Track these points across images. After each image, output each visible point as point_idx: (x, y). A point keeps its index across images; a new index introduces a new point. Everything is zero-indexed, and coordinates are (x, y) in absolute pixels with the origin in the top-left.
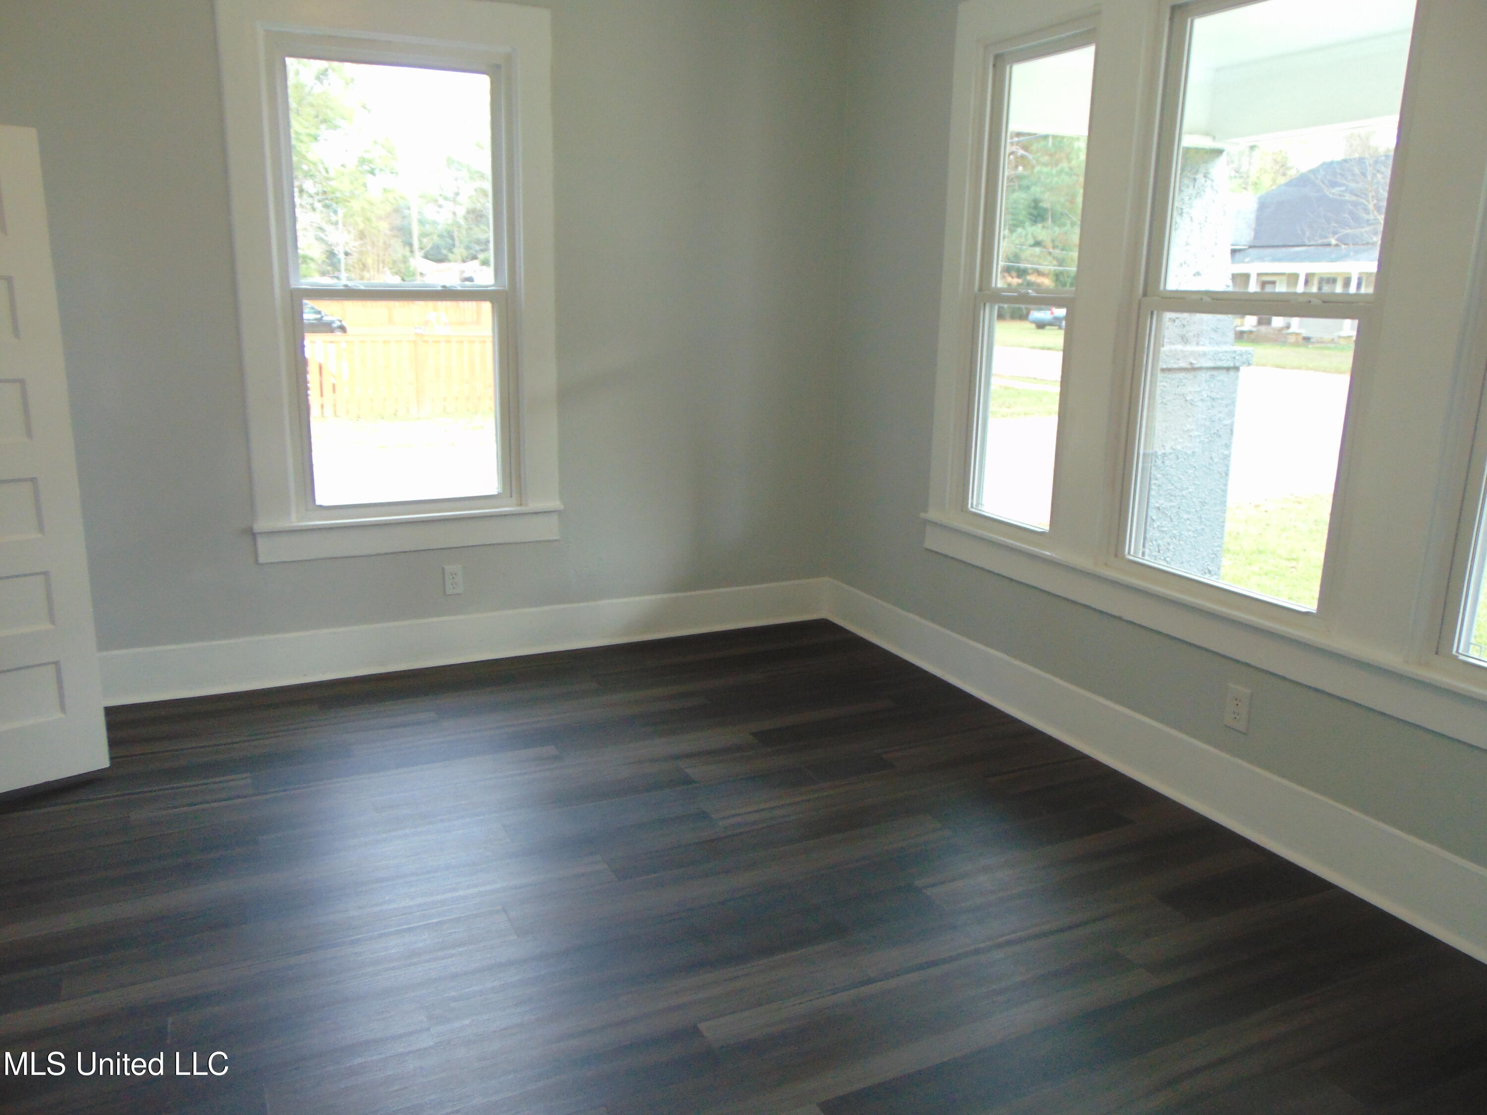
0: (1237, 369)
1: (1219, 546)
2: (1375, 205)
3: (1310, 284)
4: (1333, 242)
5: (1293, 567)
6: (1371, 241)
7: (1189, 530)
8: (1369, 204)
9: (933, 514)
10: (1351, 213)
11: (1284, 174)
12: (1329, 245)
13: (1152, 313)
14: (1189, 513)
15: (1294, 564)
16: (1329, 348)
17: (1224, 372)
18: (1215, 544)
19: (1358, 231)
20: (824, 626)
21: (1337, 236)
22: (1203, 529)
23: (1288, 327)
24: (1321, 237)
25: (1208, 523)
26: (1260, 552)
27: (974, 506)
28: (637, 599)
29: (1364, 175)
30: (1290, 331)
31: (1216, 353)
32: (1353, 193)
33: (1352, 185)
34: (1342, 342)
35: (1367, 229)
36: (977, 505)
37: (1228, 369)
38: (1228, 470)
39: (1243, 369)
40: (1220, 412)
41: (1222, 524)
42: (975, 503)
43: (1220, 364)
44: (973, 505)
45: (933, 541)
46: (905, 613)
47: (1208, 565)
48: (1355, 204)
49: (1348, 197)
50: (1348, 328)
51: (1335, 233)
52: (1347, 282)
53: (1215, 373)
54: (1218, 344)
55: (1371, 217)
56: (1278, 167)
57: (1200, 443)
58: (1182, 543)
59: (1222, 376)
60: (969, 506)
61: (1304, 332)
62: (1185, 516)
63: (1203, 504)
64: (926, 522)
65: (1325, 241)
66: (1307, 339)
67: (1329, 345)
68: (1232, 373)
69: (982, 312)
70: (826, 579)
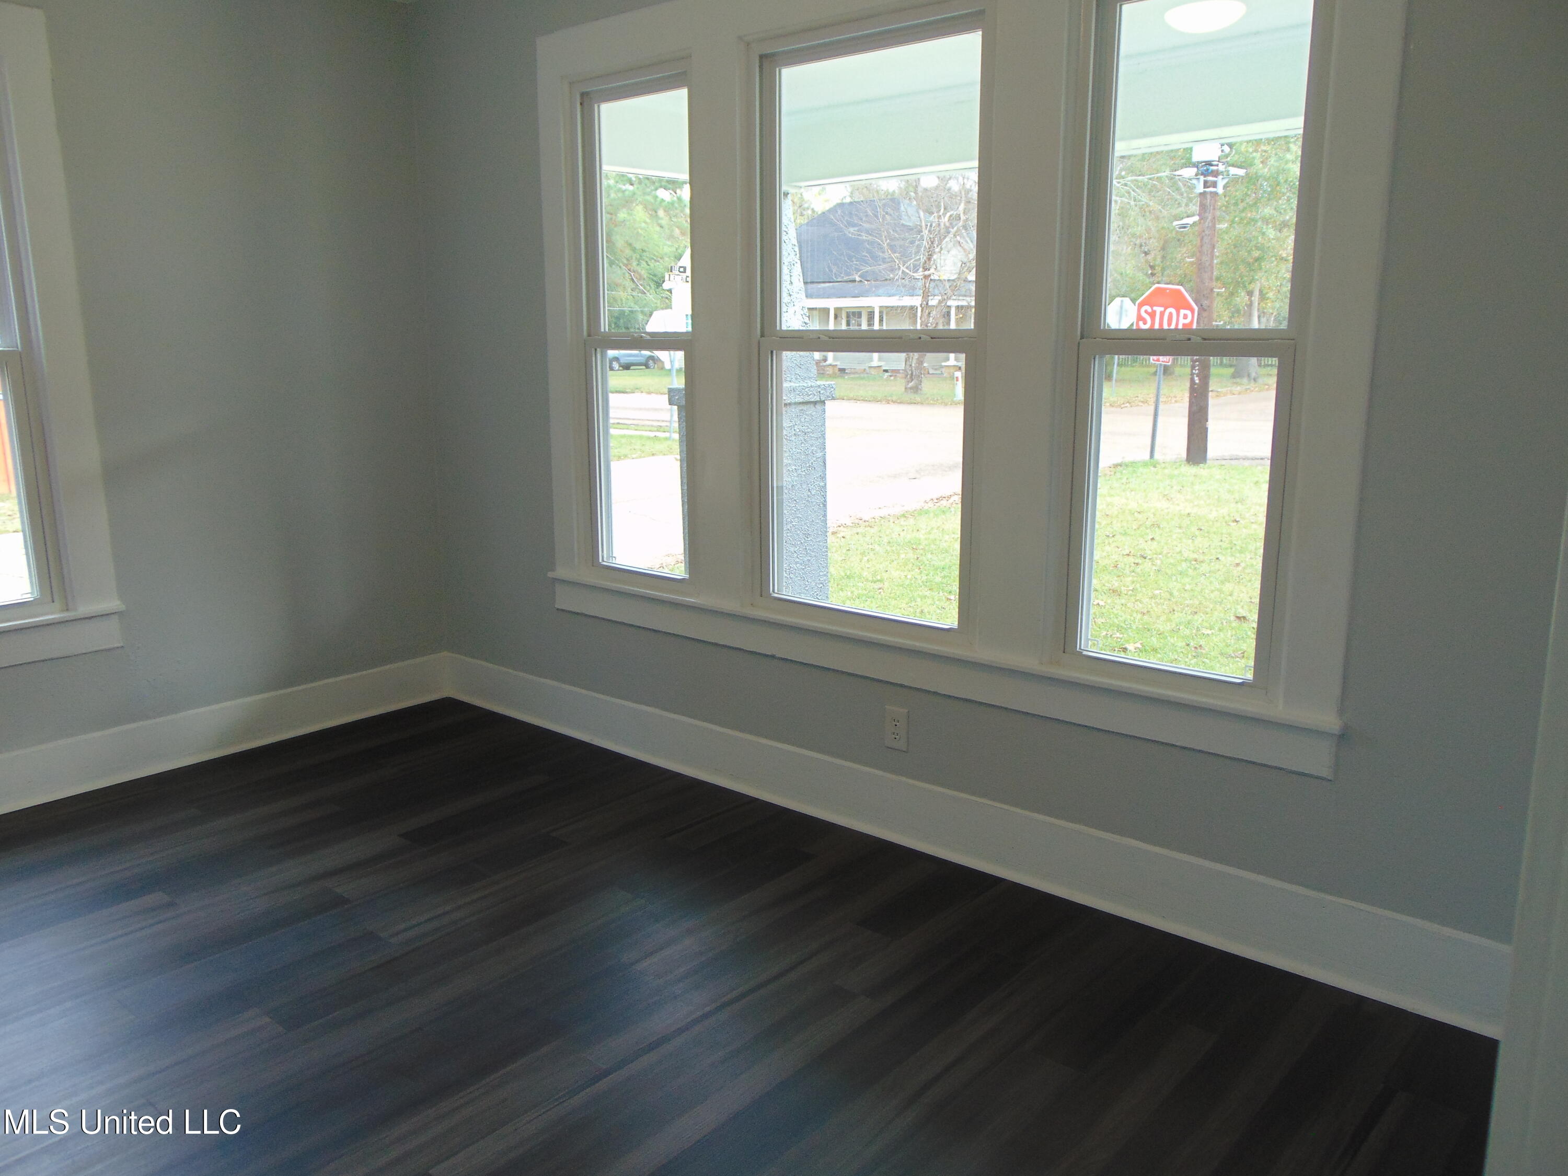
0: (823, 402)
1: (825, 575)
2: (888, 244)
3: (839, 319)
4: (858, 279)
5: (880, 589)
6: (888, 278)
7: (797, 563)
8: (884, 244)
9: (561, 572)
10: (869, 252)
11: (802, 215)
12: (855, 281)
13: (772, 352)
14: (795, 545)
15: (880, 585)
16: (862, 379)
17: (812, 406)
18: (821, 574)
19: (876, 268)
20: (449, 705)
21: (859, 273)
22: (809, 560)
23: (825, 360)
24: (848, 274)
25: (813, 554)
26: (848, 577)
27: (605, 560)
28: (228, 704)
29: (876, 216)
30: (828, 363)
31: (804, 388)
32: (868, 232)
33: (866, 226)
34: (873, 372)
35: (884, 266)
36: (608, 557)
37: (815, 403)
38: (825, 501)
39: (829, 404)
40: (812, 446)
41: (826, 554)
42: (605, 556)
43: (807, 399)
44: (604, 558)
45: (565, 600)
46: (542, 680)
47: (817, 595)
48: (871, 243)
49: (864, 237)
50: (955, 360)
51: (858, 270)
52: (871, 315)
53: (804, 407)
54: (804, 379)
55: (886, 255)
56: (796, 208)
57: (798, 476)
58: (792, 576)
59: (811, 410)
60: (600, 561)
61: (840, 365)
62: (792, 549)
63: (807, 535)
64: (555, 580)
65: (851, 278)
66: (842, 370)
67: (862, 375)
68: (818, 407)
69: (594, 359)
70: (445, 653)
